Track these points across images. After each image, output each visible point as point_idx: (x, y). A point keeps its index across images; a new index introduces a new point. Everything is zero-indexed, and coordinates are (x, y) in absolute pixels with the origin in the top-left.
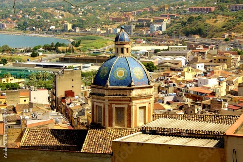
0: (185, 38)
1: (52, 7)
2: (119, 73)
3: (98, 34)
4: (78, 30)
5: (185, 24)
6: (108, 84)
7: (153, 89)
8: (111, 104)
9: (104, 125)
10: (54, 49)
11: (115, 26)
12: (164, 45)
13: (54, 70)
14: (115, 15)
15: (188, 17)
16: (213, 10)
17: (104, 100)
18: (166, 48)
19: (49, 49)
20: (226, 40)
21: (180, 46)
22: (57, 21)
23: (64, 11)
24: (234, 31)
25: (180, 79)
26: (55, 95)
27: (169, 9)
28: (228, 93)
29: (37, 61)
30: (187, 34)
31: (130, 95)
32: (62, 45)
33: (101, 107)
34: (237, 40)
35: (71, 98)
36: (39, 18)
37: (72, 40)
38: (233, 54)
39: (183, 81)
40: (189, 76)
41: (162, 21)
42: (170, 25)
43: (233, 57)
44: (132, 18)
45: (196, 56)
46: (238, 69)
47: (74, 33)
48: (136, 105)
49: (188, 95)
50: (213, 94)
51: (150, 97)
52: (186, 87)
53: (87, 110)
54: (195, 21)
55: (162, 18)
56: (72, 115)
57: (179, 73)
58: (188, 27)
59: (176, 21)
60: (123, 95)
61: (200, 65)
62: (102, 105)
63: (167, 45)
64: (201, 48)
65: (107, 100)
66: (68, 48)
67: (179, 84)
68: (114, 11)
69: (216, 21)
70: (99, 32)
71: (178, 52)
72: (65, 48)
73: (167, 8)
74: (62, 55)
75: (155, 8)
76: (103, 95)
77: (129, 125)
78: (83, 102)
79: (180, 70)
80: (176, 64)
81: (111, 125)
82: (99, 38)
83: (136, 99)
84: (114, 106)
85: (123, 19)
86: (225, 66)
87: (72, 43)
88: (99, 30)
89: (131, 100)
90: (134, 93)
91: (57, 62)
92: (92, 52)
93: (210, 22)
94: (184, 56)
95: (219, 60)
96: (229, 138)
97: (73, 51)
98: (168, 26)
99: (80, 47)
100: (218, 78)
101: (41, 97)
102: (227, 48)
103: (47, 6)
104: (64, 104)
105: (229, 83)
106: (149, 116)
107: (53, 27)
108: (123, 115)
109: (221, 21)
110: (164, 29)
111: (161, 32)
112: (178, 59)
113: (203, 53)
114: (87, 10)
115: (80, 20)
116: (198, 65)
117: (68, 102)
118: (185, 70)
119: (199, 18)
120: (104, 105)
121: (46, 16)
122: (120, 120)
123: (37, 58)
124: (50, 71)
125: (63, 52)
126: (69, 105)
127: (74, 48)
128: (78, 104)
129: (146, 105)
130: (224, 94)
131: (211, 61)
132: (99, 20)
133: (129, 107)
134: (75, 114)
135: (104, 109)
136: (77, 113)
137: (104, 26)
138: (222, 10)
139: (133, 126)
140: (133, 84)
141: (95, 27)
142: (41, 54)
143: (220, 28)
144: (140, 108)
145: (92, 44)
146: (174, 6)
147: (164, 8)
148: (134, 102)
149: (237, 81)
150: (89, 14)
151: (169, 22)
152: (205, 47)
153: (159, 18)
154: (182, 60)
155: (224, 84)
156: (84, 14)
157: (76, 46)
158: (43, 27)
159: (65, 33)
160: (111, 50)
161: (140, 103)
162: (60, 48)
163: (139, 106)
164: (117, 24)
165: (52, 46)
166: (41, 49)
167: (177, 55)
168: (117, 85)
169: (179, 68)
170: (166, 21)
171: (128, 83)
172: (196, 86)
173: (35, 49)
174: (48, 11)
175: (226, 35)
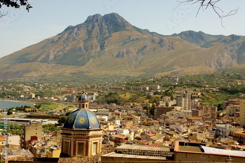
0: (107, 105)
1: (22, 84)
2: (81, 120)
3: (52, 100)
4: (39, 98)
5: (107, 96)
6: (74, 127)
7: (102, 131)
8: (75, 140)
9: (70, 154)
10: (23, 110)
11: (63, 96)
12: (94, 109)
13: (23, 123)
14: (63, 89)
15: (109, 93)
16: (124, 89)
17: (71, 138)
18: (96, 110)
19: (19, 110)
20: (132, 107)
21: (104, 109)
22: (26, 93)
23: (31, 86)
24: (136, 102)
25: (106, 130)
26: (24, 139)
27: (98, 87)
28: (135, 138)
29: (11, 117)
30: (109, 102)
31: (88, 135)
32: (29, 107)
33: (68, 143)
34: (138, 107)
35: (35, 141)
36: (13, 90)
37: (35, 105)
38: (136, 115)
39: (108, 131)
40: (111, 128)
41: (93, 94)
42: (98, 97)
43: (136, 117)
44: (74, 92)
45: (114, 116)
46: (140, 124)
47: (36, 100)
48: (92, 141)
49: (111, 140)
50: (127, 139)
51: (100, 136)
52: (110, 134)
53: (47, 148)
54: (113, 95)
55: (93, 92)
56: (35, 152)
57: (105, 126)
58: (109, 99)
59: (102, 94)
60: (83, 135)
61: (118, 121)
62: (69, 141)
63: (96, 109)
64: (117, 111)
65: (72, 138)
66: (32, 109)
67: (105, 133)
68: (62, 87)
69: (125, 96)
70: (53, 100)
71: (103, 113)
72: (30, 109)
73: (96, 87)
74: (29, 114)
75: (89, 86)
76: (71, 135)
77: (87, 154)
78: (44, 144)
79: (106, 124)
80: (103, 120)
81: (74, 154)
82: (53, 103)
83: (92, 137)
84: (77, 142)
85: (69, 92)
86: (132, 122)
87: (35, 106)
88: (52, 98)
89: (88, 138)
90: (91, 133)
91: (25, 118)
92: (48, 112)
93: (122, 96)
94: (107, 116)
95: (128, 119)
96: (177, 153)
97: (36, 111)
98: (97, 97)
99: (40, 109)
100: (129, 130)
101: (15, 140)
102: (133, 112)
103: (19, 83)
104: (30, 145)
105: (136, 133)
106: (99, 149)
107: (22, 96)
108: (83, 147)
109: (128, 96)
110: (94, 99)
111: (92, 101)
112: (104, 117)
113: (119, 114)
114: (45, 86)
115: (41, 92)
116: (116, 121)
117: (33, 144)
118: (109, 124)
119: (115, 93)
120: (71, 141)
121: (18, 89)
122: (80, 151)
123: (11, 115)
124: (20, 124)
125: (29, 112)
126: (33, 145)
127: (37, 109)
128: (40, 145)
129: (98, 141)
130: (133, 139)
131: (124, 119)
132: (53, 92)
133: (87, 143)
134: (38, 152)
135: (71, 144)
136: (39, 151)
137: (56, 96)
138: (129, 89)
139: (89, 155)
140: (90, 127)
141: (51, 96)
142: (14, 113)
143: (128, 99)
144: (94, 143)
145: (48, 107)
146: (100, 85)
147: (94, 86)
148: (90, 139)
149: (140, 132)
150: (47, 89)
151: (97, 95)
152: (119, 110)
153: (91, 92)
154: (106, 118)
155: (133, 133)
156: (44, 88)
157: (38, 108)
158: (15, 96)
159: (30, 100)
160: (61, 111)
161: (94, 140)
162: (27, 109)
163: (93, 142)
164: (64, 95)
165: (22, 108)
166: (14, 109)
167: (103, 115)
168: (80, 128)
169: (105, 123)
170: (96, 94)
171: (87, 127)
172: (116, 134)
173: (10, 109)
174: (19, 86)
175: (132, 104)
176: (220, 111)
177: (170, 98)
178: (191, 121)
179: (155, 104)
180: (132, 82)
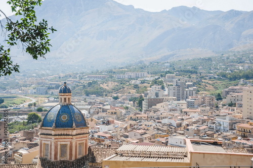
0: (86, 97)
2: (63, 117)
3: (18, 93)
8: (57, 141)
9: (51, 159)
14: (31, 79)
15: (87, 82)
17: (51, 139)
21: (83, 103)
24: (120, 92)
28: (121, 136)
30: (88, 94)
31: (72, 134)
33: (48, 145)
38: (121, 108)
48: (76, 141)
49: (93, 138)
50: (112, 137)
54: (93, 85)
58: (88, 89)
60: (67, 134)
62: (49, 143)
65: (53, 139)
71: (81, 107)
76: (51, 135)
77: (71, 158)
81: (56, 158)
84: (59, 143)
89: (72, 138)
90: (76, 132)
92: (12, 108)
93: (104, 86)
94: (86, 110)
95: (112, 113)
96: (193, 154)
99: (3, 104)
100: (114, 126)
102: (117, 105)
105: (122, 129)
106: (86, 151)
109: (110, 86)
120: (51, 143)
122: (63, 154)
129: (84, 141)
131: (107, 114)
133: (71, 144)
135: (51, 146)
138: (111, 77)
139: (74, 158)
140: (74, 125)
141: (15, 89)
143: (111, 90)
144: (79, 144)
154: (85, 113)
161: (79, 140)
163: (78, 142)
167: (81, 109)
176: (219, 101)
177: (160, 86)
178: (186, 114)
179: (143, 95)
180: (115, 69)
